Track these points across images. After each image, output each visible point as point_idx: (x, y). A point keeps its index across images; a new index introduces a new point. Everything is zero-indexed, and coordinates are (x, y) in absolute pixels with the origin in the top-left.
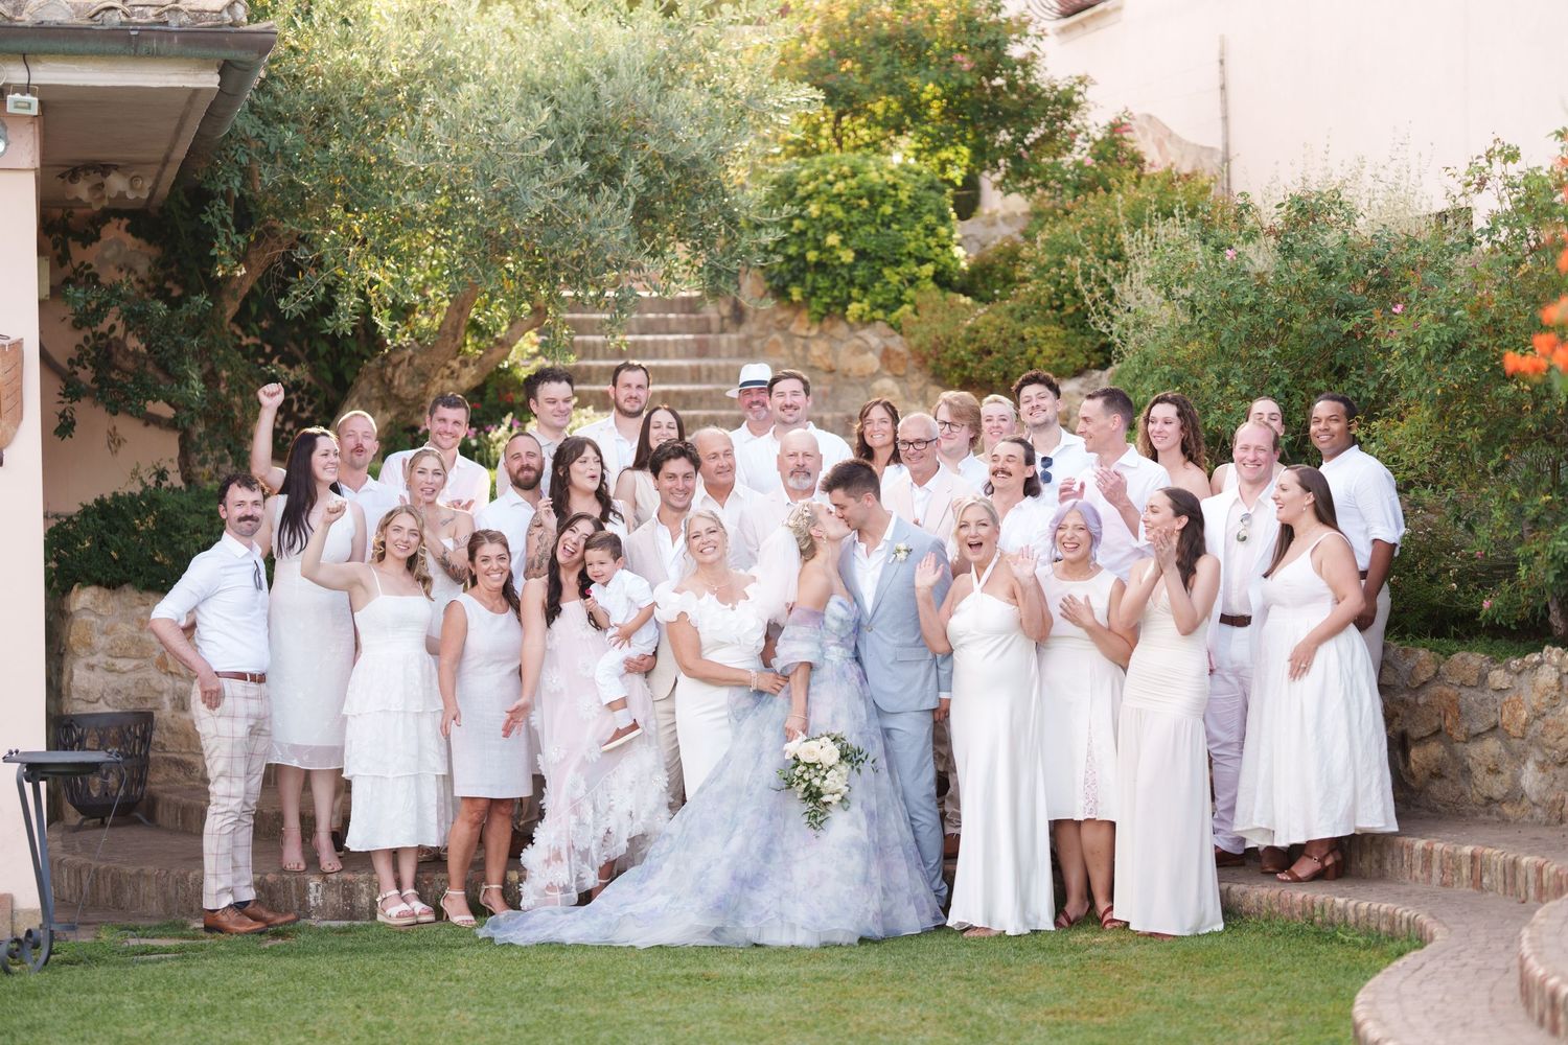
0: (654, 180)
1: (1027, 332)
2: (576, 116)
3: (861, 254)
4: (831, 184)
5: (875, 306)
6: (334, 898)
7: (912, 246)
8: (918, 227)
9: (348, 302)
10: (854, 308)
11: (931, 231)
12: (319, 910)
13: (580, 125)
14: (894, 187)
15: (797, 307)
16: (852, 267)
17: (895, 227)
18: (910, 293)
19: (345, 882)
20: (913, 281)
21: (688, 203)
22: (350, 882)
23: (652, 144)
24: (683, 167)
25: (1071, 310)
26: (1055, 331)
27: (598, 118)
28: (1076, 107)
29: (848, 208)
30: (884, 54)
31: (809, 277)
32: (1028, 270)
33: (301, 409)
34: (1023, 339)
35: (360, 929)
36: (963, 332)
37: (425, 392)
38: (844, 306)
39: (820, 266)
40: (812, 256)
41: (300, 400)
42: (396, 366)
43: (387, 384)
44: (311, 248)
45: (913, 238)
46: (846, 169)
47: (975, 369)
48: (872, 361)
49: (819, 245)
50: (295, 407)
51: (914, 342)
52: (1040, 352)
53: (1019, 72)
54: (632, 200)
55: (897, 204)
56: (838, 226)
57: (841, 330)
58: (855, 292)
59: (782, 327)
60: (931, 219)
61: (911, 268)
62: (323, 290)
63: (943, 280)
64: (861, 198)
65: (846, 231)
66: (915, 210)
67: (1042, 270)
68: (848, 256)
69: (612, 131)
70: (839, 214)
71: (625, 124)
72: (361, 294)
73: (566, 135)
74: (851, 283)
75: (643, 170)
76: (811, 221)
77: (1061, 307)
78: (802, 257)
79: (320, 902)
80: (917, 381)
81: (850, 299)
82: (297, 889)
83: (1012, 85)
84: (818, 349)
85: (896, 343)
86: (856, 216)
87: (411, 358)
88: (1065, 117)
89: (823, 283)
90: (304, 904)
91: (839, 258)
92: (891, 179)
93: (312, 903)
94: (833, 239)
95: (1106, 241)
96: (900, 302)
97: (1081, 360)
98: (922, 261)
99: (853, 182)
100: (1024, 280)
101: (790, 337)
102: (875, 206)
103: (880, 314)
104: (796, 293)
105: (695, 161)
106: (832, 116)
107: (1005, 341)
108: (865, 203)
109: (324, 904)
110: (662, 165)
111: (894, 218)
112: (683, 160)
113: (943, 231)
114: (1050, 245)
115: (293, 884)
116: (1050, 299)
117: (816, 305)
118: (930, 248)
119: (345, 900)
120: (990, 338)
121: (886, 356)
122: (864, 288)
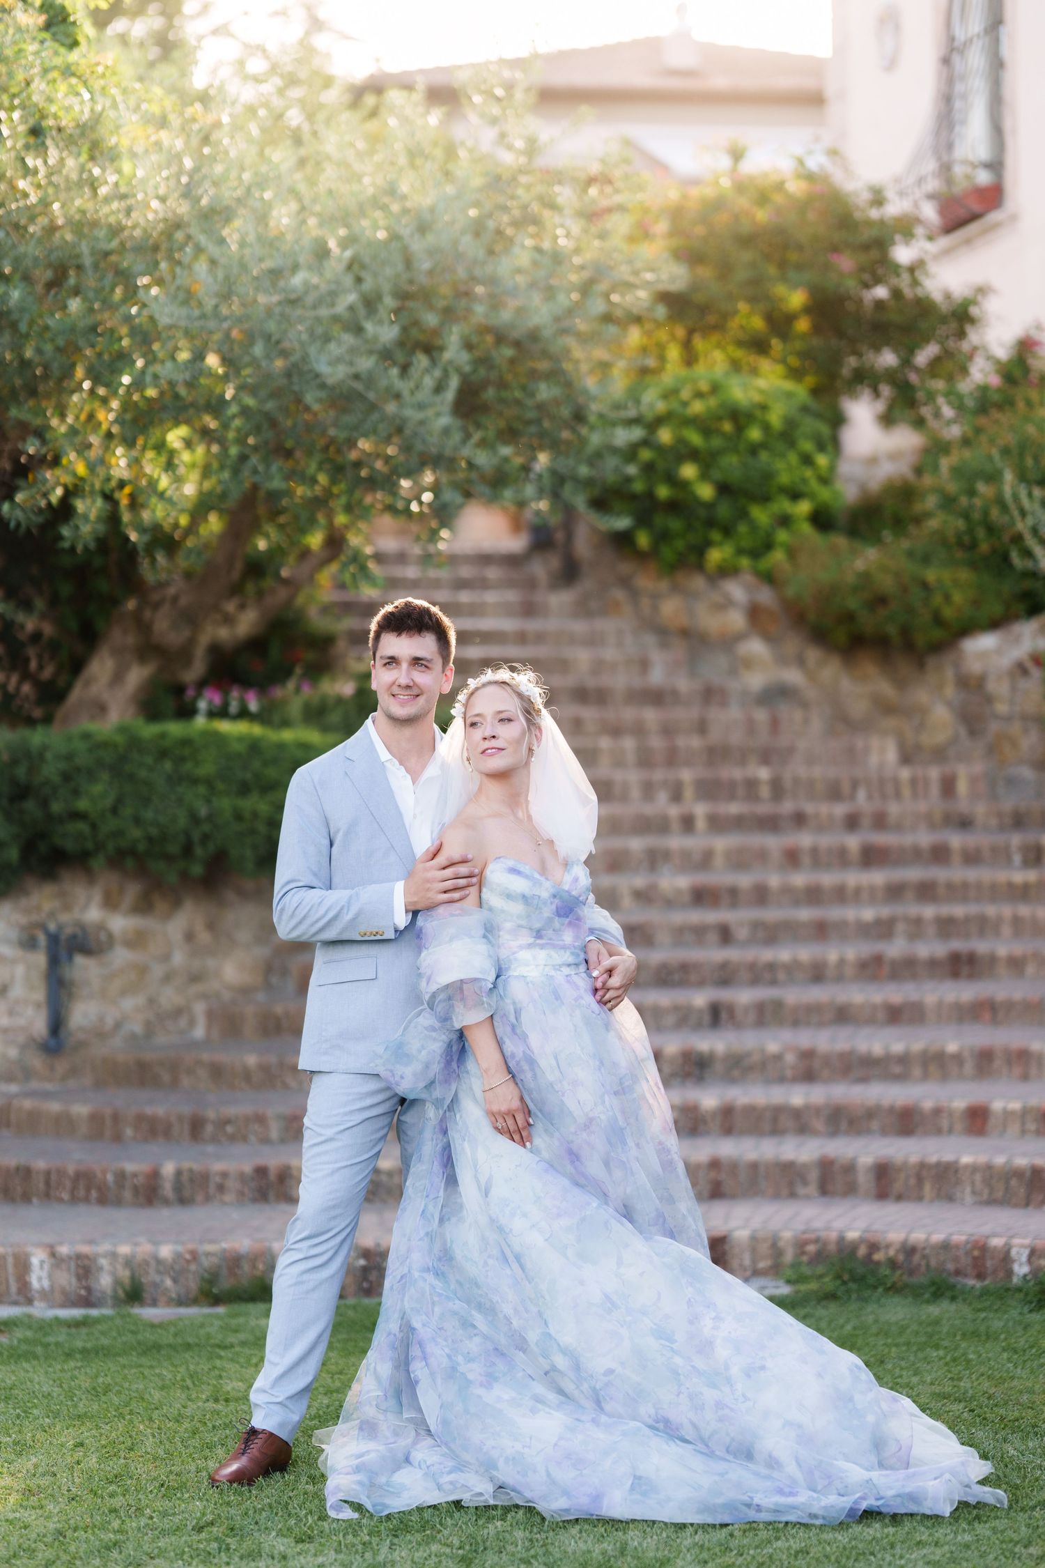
0: (483, 361)
1: (931, 575)
2: (384, 279)
3: (724, 489)
4: (685, 404)
5: (740, 552)
6: (66, 1279)
7: (784, 479)
8: (793, 458)
9: (89, 508)
10: (715, 556)
11: (807, 460)
12: (45, 1295)
13: (386, 288)
14: (764, 407)
15: (642, 557)
16: (710, 506)
17: (764, 456)
18: (782, 536)
19: (79, 1257)
20: (785, 521)
21: (524, 388)
22: (87, 1257)
23: (480, 309)
24: (517, 344)
25: (984, 547)
26: (965, 575)
27: (411, 282)
28: (972, 320)
29: (707, 431)
30: (747, 256)
31: (659, 520)
32: (931, 502)
33: (41, 667)
34: (925, 586)
35: (97, 1321)
36: (850, 578)
37: (191, 642)
38: (700, 550)
39: (673, 507)
40: (663, 492)
41: (40, 657)
42: (156, 606)
43: (144, 627)
44: (44, 442)
45: (785, 469)
46: (704, 386)
47: (868, 622)
48: (736, 620)
49: (672, 480)
50: (33, 665)
51: (790, 592)
52: (947, 598)
53: (906, 277)
54: (454, 383)
55: (766, 427)
56: (693, 455)
57: (698, 582)
58: (716, 536)
59: (625, 582)
60: (807, 446)
61: (785, 505)
62: (59, 492)
63: (822, 520)
64: (720, 419)
65: (705, 460)
66: (788, 435)
67: (948, 502)
68: (705, 492)
69: (426, 296)
70: (695, 438)
71: (445, 290)
72: (108, 497)
73: (370, 303)
74: (711, 523)
75: (468, 346)
76: (660, 449)
77: (973, 546)
78: (650, 495)
79: (46, 1284)
80: (793, 643)
81: (708, 544)
82: (16, 1265)
83: (897, 294)
84: (670, 608)
85: (766, 596)
86: (716, 442)
87: (175, 599)
88: (961, 334)
89: (675, 524)
90: (24, 1286)
91: (693, 494)
92: (757, 398)
93: (35, 1284)
94: (689, 471)
95: (1029, 462)
96: (768, 546)
97: (997, 609)
98: (795, 496)
99: (713, 402)
100: (927, 515)
101: (634, 594)
102: (740, 429)
103: (745, 562)
104: (643, 540)
105: (534, 336)
106: (680, 332)
107: (905, 590)
108: (727, 427)
109: (52, 1287)
110: (489, 339)
111: (763, 445)
112: (515, 334)
113: (822, 460)
114: (957, 472)
115: (10, 1261)
116: (959, 536)
117: (667, 553)
118: (804, 481)
119: (79, 1278)
120: (886, 583)
121: (755, 613)
122: (727, 531)
